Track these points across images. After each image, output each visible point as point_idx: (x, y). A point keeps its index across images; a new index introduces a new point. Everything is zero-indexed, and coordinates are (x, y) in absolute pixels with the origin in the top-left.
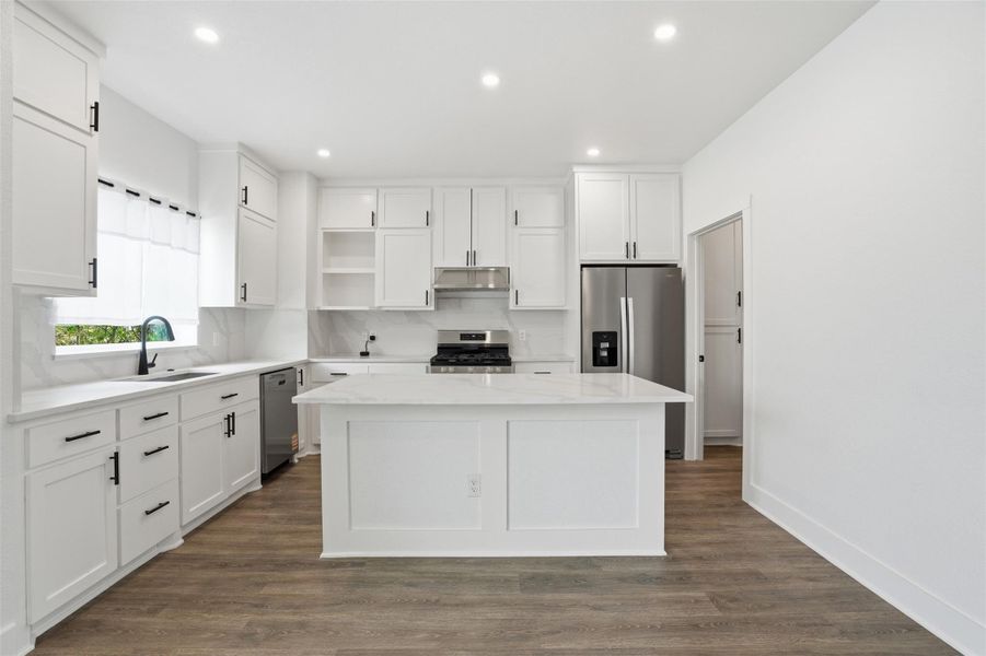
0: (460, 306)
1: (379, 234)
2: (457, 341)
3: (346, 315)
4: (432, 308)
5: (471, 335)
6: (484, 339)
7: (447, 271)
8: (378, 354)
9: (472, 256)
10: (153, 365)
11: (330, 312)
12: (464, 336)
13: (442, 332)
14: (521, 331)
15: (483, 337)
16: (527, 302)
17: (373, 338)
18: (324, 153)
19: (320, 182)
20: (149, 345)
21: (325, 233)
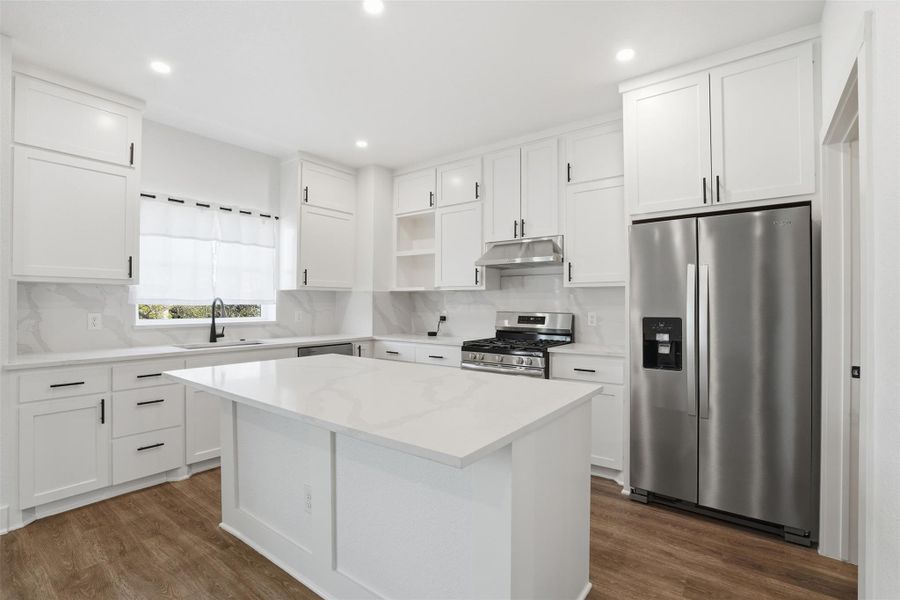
0: (523, 285)
1: (438, 213)
2: (514, 324)
3: (423, 295)
4: (483, 288)
5: (529, 317)
6: (543, 323)
7: (497, 246)
8: (448, 335)
9: (520, 226)
10: (222, 335)
11: (410, 293)
12: (522, 319)
13: (501, 315)
14: (590, 314)
15: (542, 320)
16: (581, 277)
17: (443, 319)
18: (362, 144)
19: (392, 173)
20: (217, 320)
21: (399, 219)
